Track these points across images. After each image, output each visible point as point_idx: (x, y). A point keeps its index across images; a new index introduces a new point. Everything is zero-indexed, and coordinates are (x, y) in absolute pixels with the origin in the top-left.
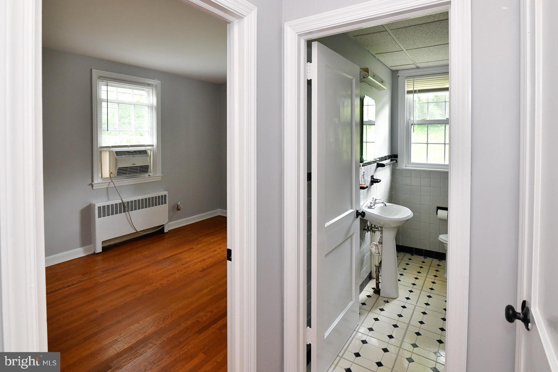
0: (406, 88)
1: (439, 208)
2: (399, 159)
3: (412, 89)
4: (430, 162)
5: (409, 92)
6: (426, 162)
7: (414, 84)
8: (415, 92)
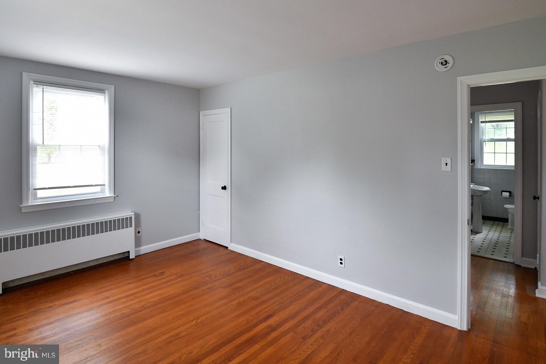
0: (480, 119)
1: (503, 191)
2: (475, 162)
3: (484, 120)
4: (496, 164)
5: (482, 122)
6: (494, 164)
7: (485, 118)
8: (486, 122)
